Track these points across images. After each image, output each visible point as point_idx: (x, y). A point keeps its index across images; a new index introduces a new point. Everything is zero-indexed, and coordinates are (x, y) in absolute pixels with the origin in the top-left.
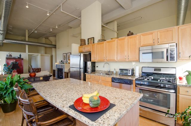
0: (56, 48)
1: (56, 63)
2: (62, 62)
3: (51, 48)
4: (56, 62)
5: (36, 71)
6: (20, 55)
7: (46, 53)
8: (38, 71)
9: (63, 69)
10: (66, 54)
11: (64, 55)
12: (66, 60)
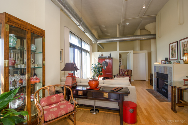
0: (155, 38)
2: (166, 62)
3: (149, 39)
4: (156, 62)
5: (124, 73)
6: (110, 54)
7: (141, 49)
8: (127, 74)
9: (168, 75)
10: (177, 42)
11: (172, 46)
12: (176, 57)
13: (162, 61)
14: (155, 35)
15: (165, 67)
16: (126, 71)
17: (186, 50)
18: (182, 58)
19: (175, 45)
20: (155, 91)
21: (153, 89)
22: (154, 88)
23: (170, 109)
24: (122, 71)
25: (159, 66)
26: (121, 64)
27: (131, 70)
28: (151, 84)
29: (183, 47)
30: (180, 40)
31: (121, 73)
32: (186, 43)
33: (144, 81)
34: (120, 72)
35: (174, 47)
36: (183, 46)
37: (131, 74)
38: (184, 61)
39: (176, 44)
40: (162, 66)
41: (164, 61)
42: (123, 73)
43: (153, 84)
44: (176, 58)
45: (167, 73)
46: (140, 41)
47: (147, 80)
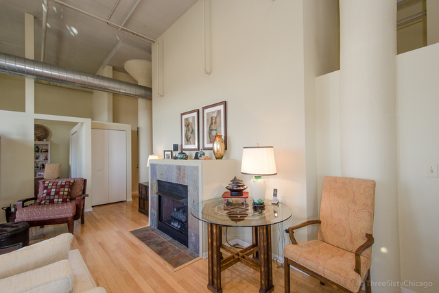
0: (150, 98)
1: (151, 157)
2: (175, 154)
3: (135, 97)
4: (152, 153)
5: (57, 193)
7: (116, 119)
8: (69, 193)
9: (187, 186)
10: (198, 111)
11: (187, 119)
12: (194, 144)
13: (165, 151)
14: (149, 90)
15: (179, 168)
16: (63, 186)
17: (216, 130)
18: (207, 146)
19: (194, 117)
20: (153, 230)
21: (149, 224)
22: (149, 222)
23: (206, 287)
24: (46, 188)
25: (166, 165)
26: (46, 159)
27: (85, 181)
28: (143, 209)
29: (210, 123)
30: (204, 108)
31: (42, 193)
32: (215, 116)
33: (121, 204)
34: (36, 192)
35: (191, 121)
36: (210, 121)
37: (84, 192)
38: (214, 152)
39: (195, 114)
40: (173, 166)
41: (170, 153)
42: (48, 194)
43: (148, 212)
44: (196, 147)
45: (186, 181)
46: (111, 96)
47: (130, 199)
